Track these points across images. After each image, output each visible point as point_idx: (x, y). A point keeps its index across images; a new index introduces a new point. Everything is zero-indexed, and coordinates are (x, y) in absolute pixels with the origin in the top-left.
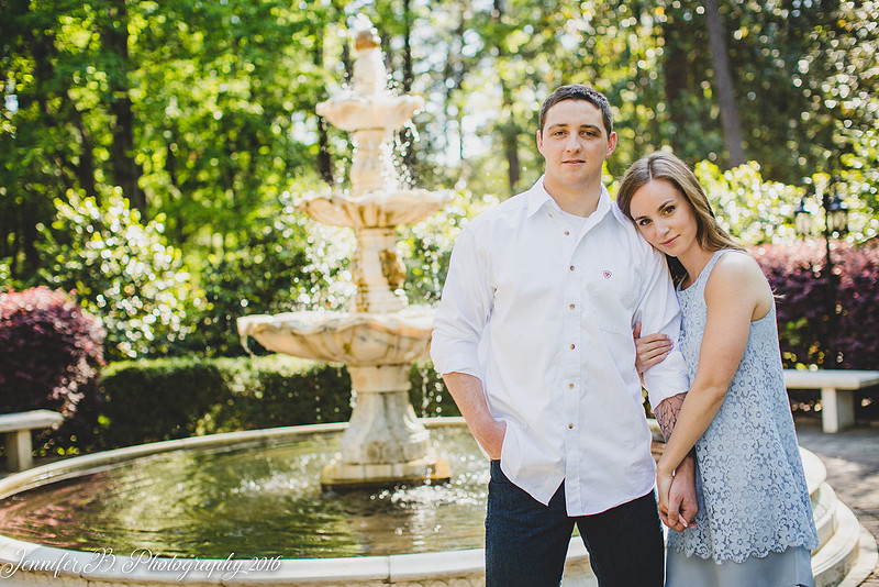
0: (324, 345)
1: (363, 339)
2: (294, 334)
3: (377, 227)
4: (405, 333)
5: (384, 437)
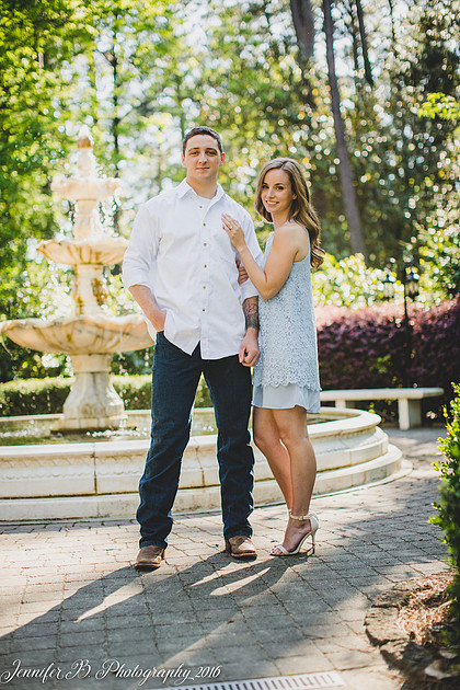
0: (54, 335)
1: (80, 331)
2: (34, 328)
3: (90, 263)
4: (107, 327)
5: (93, 401)
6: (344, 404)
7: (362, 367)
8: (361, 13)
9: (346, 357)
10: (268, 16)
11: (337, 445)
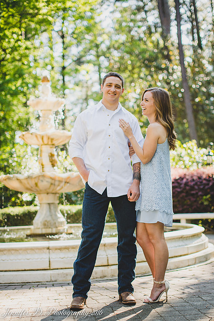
0: (28, 183)
1: (42, 181)
2: (17, 179)
3: (47, 144)
4: (57, 179)
5: (49, 219)
6: (185, 221)
7: (195, 201)
8: (196, 11)
9: (186, 196)
10: (146, 12)
11: (181, 243)
